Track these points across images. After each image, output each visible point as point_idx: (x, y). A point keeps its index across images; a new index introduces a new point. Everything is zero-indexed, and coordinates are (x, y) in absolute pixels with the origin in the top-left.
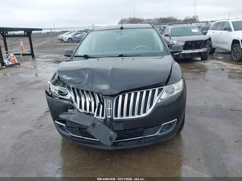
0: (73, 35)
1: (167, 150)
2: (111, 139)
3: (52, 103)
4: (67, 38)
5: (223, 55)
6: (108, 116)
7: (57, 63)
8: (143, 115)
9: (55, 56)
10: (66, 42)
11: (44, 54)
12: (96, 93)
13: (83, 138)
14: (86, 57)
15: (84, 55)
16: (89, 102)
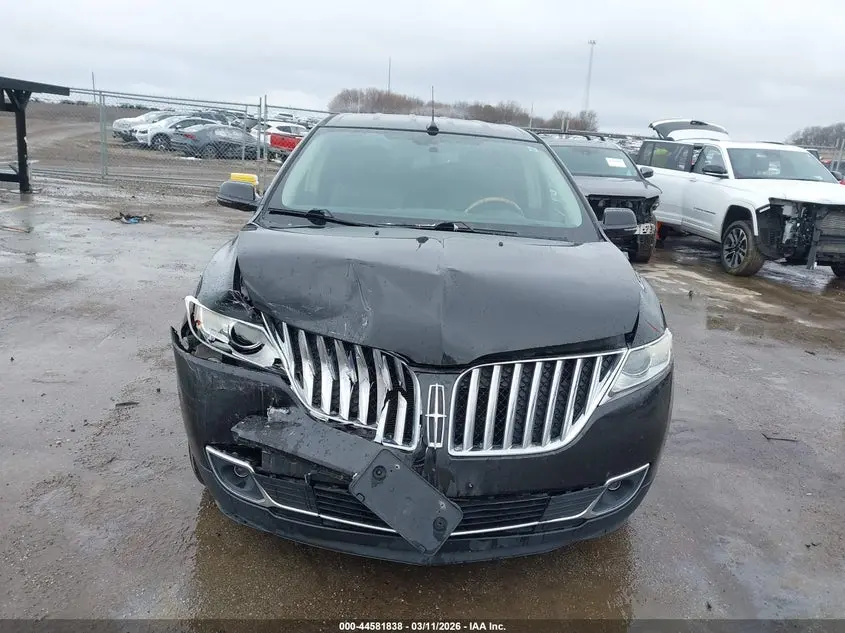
0: (174, 126)
1: (599, 570)
2: (439, 526)
3: (205, 379)
4: (150, 134)
5: (693, 251)
6: (432, 440)
7: (123, 223)
8: (550, 446)
9: (112, 194)
10: (144, 146)
11: (64, 183)
12: (382, 354)
13: (322, 516)
14: (318, 219)
15: (312, 211)
16: (352, 383)
